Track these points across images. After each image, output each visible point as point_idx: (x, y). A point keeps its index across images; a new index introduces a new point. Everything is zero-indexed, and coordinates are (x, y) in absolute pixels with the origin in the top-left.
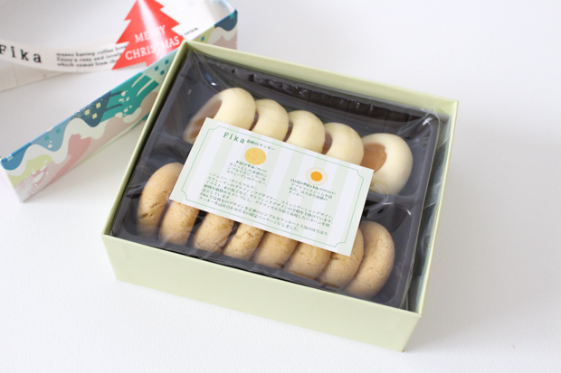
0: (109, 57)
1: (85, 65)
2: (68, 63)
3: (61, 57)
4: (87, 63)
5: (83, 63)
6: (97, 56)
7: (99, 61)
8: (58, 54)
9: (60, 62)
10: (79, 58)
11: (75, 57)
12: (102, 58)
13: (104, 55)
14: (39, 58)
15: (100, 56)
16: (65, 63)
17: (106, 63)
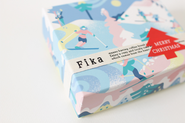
0: (136, 50)
1: (126, 56)
2: (117, 56)
3: (112, 54)
4: (126, 54)
5: (124, 55)
6: (130, 50)
7: (132, 52)
8: (110, 53)
9: (113, 57)
10: (121, 52)
11: (119, 53)
12: (133, 51)
13: (133, 49)
14: (101, 59)
15: (131, 50)
16: (115, 57)
17: (136, 53)
